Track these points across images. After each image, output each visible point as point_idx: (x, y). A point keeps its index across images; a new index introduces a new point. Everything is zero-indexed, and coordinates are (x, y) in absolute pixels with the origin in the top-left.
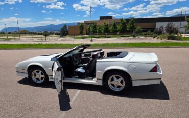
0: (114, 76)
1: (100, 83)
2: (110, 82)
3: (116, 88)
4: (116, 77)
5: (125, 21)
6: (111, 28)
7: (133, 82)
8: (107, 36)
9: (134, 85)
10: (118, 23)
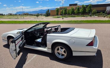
0: (59, 47)
1: (50, 51)
2: (56, 51)
3: (61, 56)
4: (61, 47)
5: (85, 7)
6: (76, 11)
7: (73, 52)
8: (73, 16)
9: (74, 55)
10: (80, 8)
